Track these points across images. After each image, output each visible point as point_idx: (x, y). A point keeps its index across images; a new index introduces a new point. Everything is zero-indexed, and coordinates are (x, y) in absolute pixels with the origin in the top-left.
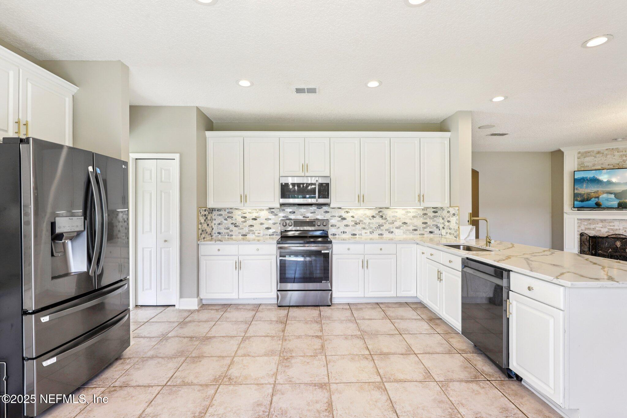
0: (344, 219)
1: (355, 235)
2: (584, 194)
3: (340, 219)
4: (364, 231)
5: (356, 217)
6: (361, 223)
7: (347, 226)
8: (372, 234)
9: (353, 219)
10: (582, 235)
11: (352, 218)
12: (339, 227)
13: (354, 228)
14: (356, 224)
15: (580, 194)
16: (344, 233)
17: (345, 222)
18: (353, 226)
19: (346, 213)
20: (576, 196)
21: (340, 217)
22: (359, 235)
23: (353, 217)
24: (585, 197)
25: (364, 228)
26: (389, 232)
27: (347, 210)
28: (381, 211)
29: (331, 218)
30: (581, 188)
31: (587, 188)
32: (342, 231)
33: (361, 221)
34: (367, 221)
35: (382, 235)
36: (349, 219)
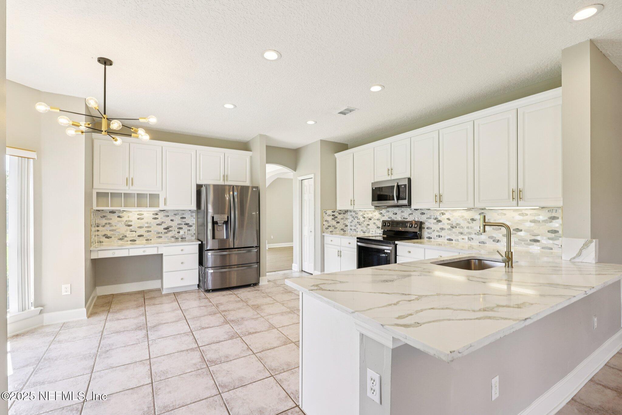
0: (439, 221)
1: (452, 240)
3: (435, 221)
4: (462, 236)
5: (452, 219)
6: (458, 227)
7: (442, 229)
8: (472, 240)
9: (449, 222)
11: (448, 221)
12: (434, 230)
13: (450, 232)
14: (453, 228)
16: (439, 237)
17: (440, 225)
18: (449, 229)
19: (442, 214)
21: (436, 219)
22: (455, 240)
23: (449, 219)
25: (462, 233)
26: (494, 241)
27: (442, 211)
29: (427, 219)
32: (438, 235)
33: (458, 224)
34: (464, 224)
35: (483, 243)
36: (445, 221)
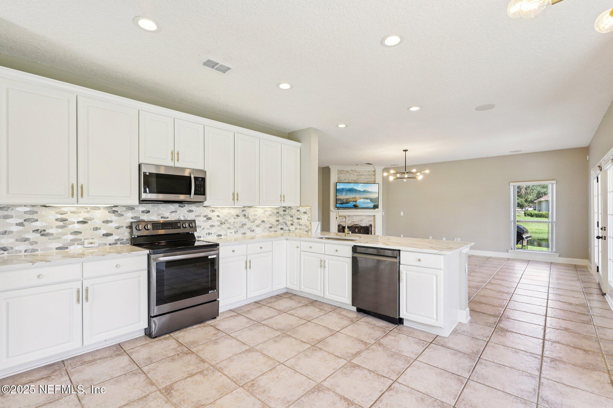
0: (209, 219)
1: (221, 235)
2: (344, 199)
3: (205, 219)
4: (229, 231)
5: (221, 216)
6: (226, 223)
7: (212, 226)
8: (237, 233)
9: (219, 219)
10: (339, 226)
11: (217, 217)
12: (204, 228)
13: (219, 228)
14: (222, 224)
15: (340, 199)
16: (209, 235)
17: (210, 222)
18: (219, 226)
19: (212, 211)
20: (337, 200)
21: (205, 216)
22: (224, 235)
23: (218, 216)
24: (345, 201)
25: (229, 228)
26: (251, 231)
27: (213, 209)
28: (244, 210)
29: (196, 217)
30: (340, 195)
31: (345, 195)
32: (208, 232)
33: (226, 220)
34: (232, 220)
35: (245, 234)
36: (215, 218)
